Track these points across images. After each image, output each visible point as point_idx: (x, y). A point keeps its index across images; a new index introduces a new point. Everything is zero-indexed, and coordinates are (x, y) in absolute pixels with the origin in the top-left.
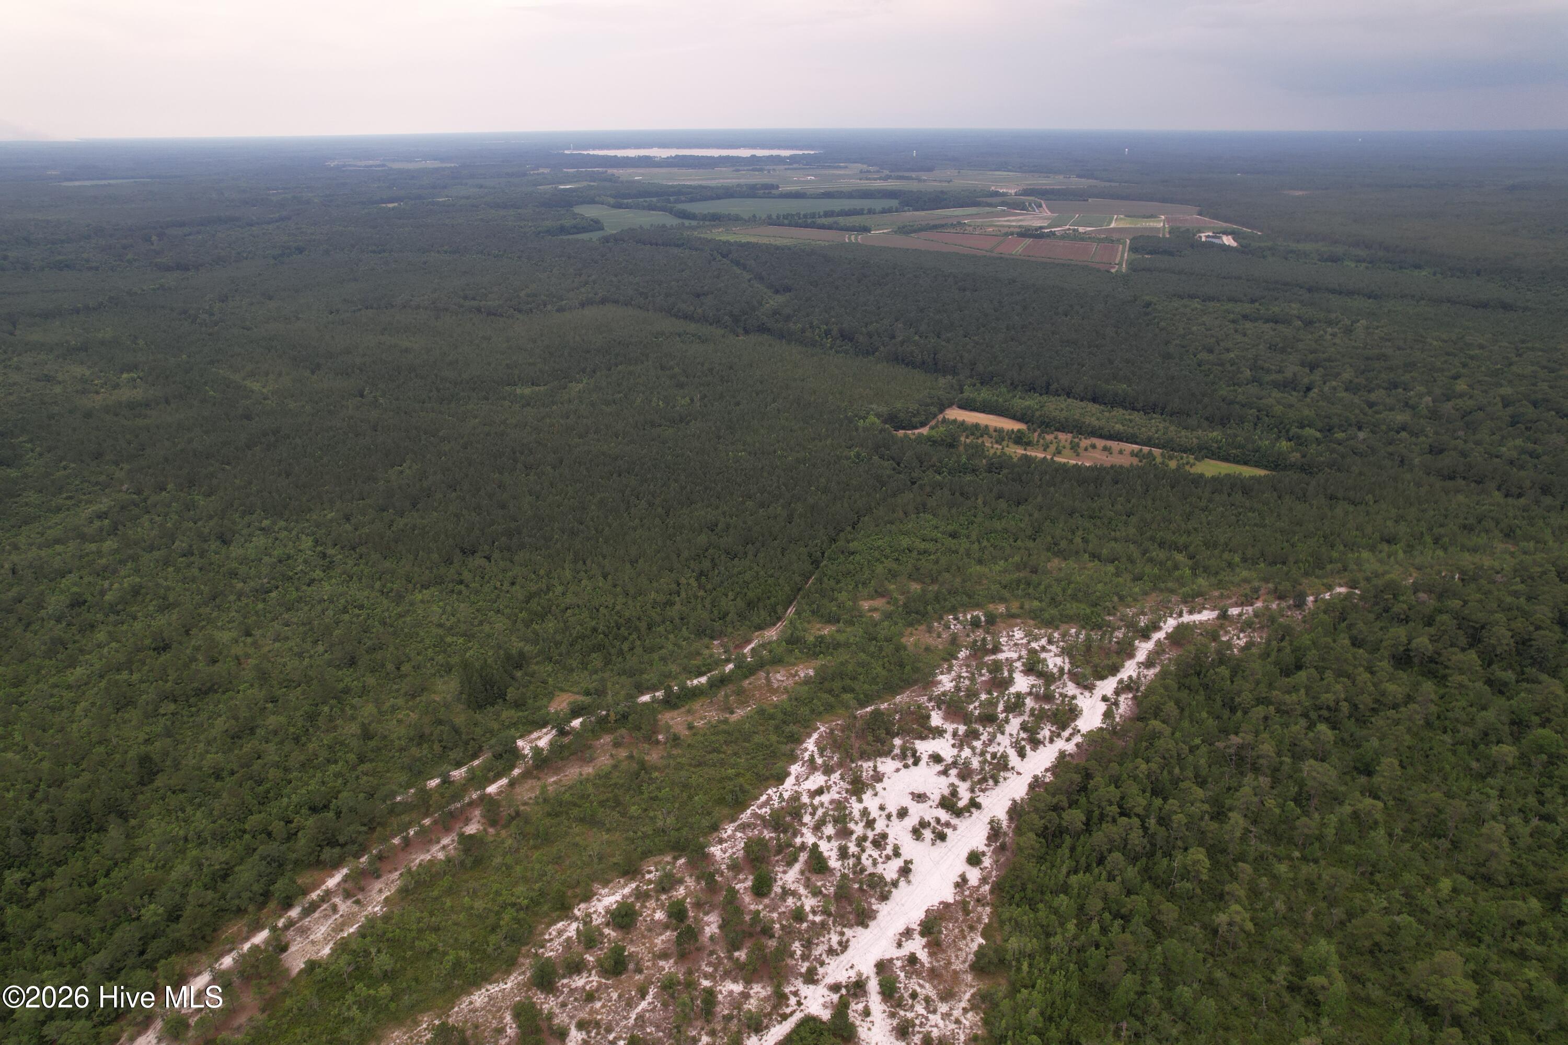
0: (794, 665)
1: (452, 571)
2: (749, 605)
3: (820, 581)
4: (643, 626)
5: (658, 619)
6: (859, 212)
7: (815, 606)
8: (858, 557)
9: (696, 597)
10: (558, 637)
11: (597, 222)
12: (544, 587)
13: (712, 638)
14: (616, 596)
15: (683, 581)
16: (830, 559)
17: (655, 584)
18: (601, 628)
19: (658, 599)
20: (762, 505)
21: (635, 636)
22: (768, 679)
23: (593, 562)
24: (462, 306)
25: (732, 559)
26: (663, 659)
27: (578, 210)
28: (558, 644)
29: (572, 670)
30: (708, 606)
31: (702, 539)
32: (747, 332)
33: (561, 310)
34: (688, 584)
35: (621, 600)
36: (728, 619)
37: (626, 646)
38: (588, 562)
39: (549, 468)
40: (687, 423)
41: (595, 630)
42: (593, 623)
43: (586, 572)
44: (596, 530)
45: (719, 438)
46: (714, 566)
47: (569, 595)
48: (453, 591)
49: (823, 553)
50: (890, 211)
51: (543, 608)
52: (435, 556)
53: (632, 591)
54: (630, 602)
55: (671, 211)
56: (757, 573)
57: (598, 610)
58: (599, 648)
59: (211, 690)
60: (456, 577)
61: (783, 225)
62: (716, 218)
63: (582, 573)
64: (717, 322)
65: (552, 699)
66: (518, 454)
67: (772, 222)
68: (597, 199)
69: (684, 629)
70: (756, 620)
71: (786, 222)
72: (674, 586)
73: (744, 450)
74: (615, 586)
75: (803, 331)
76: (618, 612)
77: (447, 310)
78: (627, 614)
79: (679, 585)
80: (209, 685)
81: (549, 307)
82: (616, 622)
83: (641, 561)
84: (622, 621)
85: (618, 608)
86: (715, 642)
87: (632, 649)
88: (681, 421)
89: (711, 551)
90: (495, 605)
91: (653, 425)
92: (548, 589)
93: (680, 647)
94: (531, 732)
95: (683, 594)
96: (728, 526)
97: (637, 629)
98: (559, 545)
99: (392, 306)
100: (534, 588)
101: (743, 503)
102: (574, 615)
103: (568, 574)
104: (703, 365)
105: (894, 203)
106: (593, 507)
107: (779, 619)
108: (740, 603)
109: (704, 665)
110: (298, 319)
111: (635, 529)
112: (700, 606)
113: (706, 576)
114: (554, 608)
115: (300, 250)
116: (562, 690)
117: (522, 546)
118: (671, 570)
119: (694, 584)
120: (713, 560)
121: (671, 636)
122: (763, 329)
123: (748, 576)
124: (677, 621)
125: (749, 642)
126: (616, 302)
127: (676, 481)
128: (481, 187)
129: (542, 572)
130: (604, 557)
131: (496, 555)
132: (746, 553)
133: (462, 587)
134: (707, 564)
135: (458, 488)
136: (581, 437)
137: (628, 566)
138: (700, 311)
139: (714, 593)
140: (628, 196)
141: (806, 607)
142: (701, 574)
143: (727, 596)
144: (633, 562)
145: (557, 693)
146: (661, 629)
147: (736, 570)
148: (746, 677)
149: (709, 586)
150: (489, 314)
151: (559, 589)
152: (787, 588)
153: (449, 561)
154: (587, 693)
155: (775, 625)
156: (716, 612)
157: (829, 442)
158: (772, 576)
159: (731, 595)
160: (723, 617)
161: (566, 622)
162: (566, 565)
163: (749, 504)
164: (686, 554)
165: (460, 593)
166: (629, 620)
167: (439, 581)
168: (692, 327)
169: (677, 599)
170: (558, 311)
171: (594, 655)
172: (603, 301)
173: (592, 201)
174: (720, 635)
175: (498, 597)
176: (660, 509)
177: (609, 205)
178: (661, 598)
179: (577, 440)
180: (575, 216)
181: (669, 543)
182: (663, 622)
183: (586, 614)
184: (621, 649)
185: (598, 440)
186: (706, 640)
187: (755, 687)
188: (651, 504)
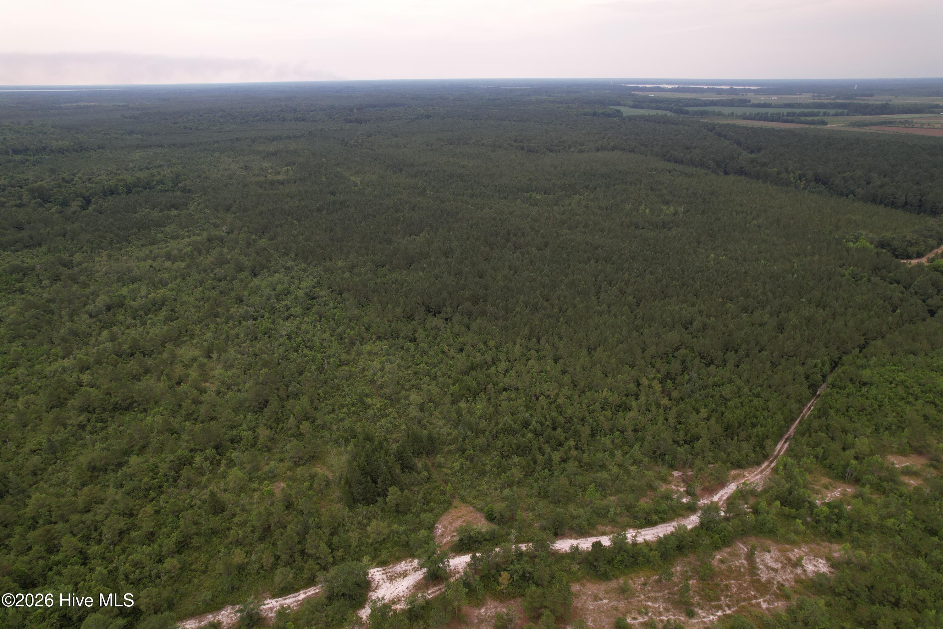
0: (794, 543)
1: (410, 327)
2: (726, 429)
3: (822, 413)
4: (586, 431)
5: (606, 425)
7: (819, 450)
8: (874, 391)
9: (659, 406)
10: (483, 424)
11: (619, 113)
12: (489, 359)
13: (672, 467)
14: (561, 386)
15: (645, 382)
16: (833, 386)
17: (610, 380)
18: (534, 424)
19: (610, 399)
20: (745, 310)
21: (572, 443)
22: (750, 557)
23: (547, 342)
24: (512, 146)
25: (708, 365)
26: (601, 486)
28: (479, 432)
29: (483, 473)
30: (672, 420)
31: (674, 336)
32: (726, 173)
33: (581, 151)
34: (650, 387)
35: (566, 391)
36: (698, 445)
37: (556, 456)
38: (543, 340)
39: (534, 249)
40: (669, 229)
41: (526, 424)
42: (527, 415)
43: (537, 351)
44: (560, 309)
45: (699, 243)
46: (685, 369)
47: (513, 373)
48: (402, 348)
49: (824, 377)
50: (842, 114)
51: (478, 384)
52: (398, 310)
53: (581, 384)
54: (576, 397)
55: (671, 110)
56: (739, 389)
57: (537, 399)
58: (522, 450)
59: (128, 408)
60: (410, 334)
61: (754, 120)
62: (703, 114)
63: (533, 352)
64: (702, 165)
65: (446, 510)
66: (512, 235)
67: (745, 117)
68: (622, 102)
69: (636, 447)
70: (736, 456)
71: (757, 117)
72: (632, 386)
73: (725, 255)
74: (564, 372)
75: (779, 173)
76: (559, 406)
77: (501, 147)
78: (569, 411)
79: (638, 385)
80: (129, 401)
81: (572, 149)
82: (554, 421)
83: (600, 349)
84: (561, 419)
85: (560, 401)
86: (676, 474)
87: (564, 460)
88: (664, 226)
89: (683, 351)
90: (434, 370)
91: (637, 226)
92: (494, 362)
93: (627, 472)
94: (398, 560)
95: (642, 399)
96: (705, 327)
97: (577, 435)
98: (517, 318)
99: (467, 144)
100: (479, 358)
101: (723, 304)
102: (509, 399)
103: (518, 350)
104: (687, 189)
106: (563, 286)
107: (766, 457)
108: (716, 427)
109: (657, 512)
110: (405, 147)
111: (600, 314)
112: (661, 419)
113: (673, 380)
114: (490, 386)
115: (428, 117)
116: (463, 500)
117: (483, 313)
118: (632, 366)
119: (657, 386)
120: (683, 362)
121: (618, 453)
122: (741, 172)
123: (727, 390)
124: (629, 433)
125: (723, 484)
126: (623, 150)
127: (652, 273)
129: (492, 343)
130: (561, 338)
131: (457, 318)
132: (724, 361)
133: (412, 346)
134: (676, 366)
135: (450, 255)
136: (570, 229)
137: (584, 352)
138: (688, 156)
139: (682, 405)
140: (643, 103)
141: (806, 449)
142: (668, 376)
143: (698, 412)
144: (591, 350)
145: (456, 502)
146: (606, 441)
147: (711, 381)
148: (717, 548)
149: (675, 394)
150: (529, 151)
151: (503, 365)
152: (779, 417)
153: (410, 317)
154: (490, 518)
155: (759, 464)
156: (682, 433)
157: (816, 258)
158: (758, 396)
159: (704, 412)
160: (691, 440)
161: (496, 406)
162: (518, 341)
163: (730, 305)
164: (652, 350)
165: (408, 350)
166: (570, 420)
167: (394, 335)
168: (680, 167)
169: (634, 403)
170: (579, 152)
171: (516, 459)
172: (613, 149)
173: (618, 104)
174: (685, 465)
175: (441, 362)
176: (630, 298)
177: (630, 106)
178: (614, 399)
179: (566, 231)
181: (635, 334)
182: (612, 431)
183: (522, 401)
184: (550, 460)
185: (585, 233)
186: (664, 470)
187: (730, 570)
188: (622, 292)
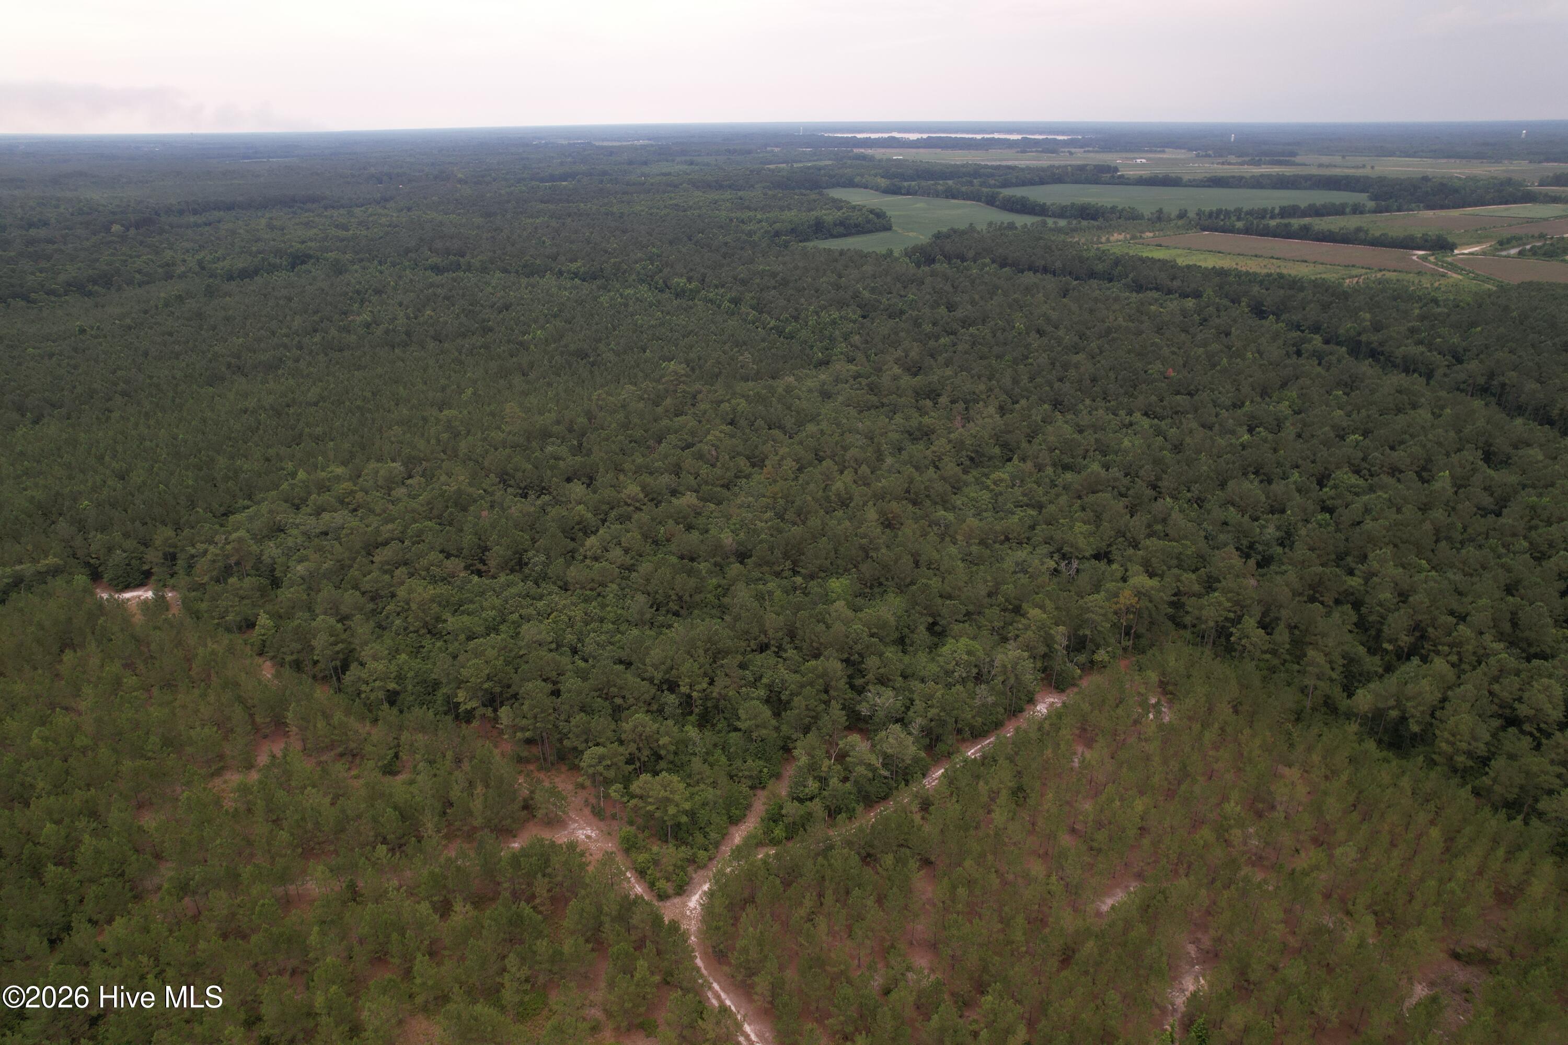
6: (1339, 211)
11: (880, 215)
27: (837, 193)
55: (991, 201)
61: (1231, 230)
62: (1087, 213)
71: (1239, 225)
105: (1361, 198)
128: (692, 163)
140: (904, 177)
173: (850, 184)
177: (877, 188)
180: (838, 204)
